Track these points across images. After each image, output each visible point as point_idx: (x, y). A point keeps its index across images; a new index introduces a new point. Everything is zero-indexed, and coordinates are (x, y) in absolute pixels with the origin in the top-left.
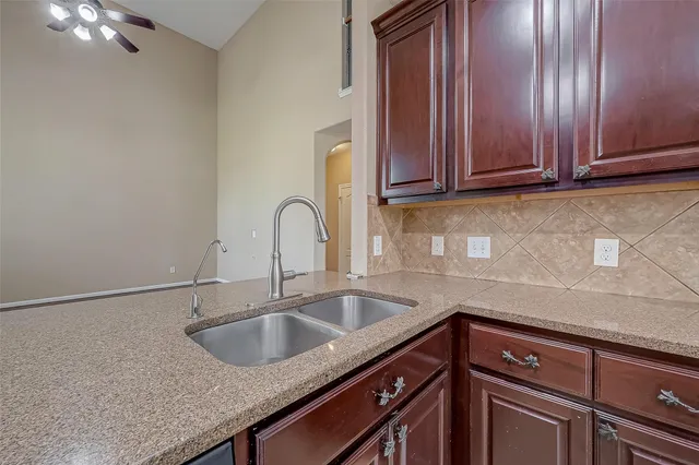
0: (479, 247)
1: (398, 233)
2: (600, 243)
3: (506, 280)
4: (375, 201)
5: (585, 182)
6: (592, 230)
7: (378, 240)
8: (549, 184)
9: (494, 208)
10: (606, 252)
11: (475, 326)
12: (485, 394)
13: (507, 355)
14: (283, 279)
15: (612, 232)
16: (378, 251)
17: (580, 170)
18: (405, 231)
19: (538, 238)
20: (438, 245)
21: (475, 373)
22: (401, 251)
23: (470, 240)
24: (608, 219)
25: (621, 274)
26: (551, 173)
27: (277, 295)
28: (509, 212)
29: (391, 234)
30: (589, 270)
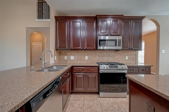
0: (72, 58)
1: (58, 55)
2: (86, 57)
3: (76, 62)
4: (55, 50)
5: (85, 50)
6: (85, 55)
7: (55, 57)
8: (81, 50)
9: (74, 52)
10: (87, 58)
11: (74, 68)
12: (75, 75)
13: (78, 70)
14: (45, 64)
15: (87, 56)
16: (55, 59)
17: (84, 48)
18: (59, 55)
19: (80, 56)
20: (66, 58)
21: (74, 74)
22: (59, 59)
23: (71, 57)
24: (87, 54)
25: (88, 60)
26: (82, 48)
27: (44, 67)
28: (76, 53)
29: (57, 56)
30: (85, 60)
